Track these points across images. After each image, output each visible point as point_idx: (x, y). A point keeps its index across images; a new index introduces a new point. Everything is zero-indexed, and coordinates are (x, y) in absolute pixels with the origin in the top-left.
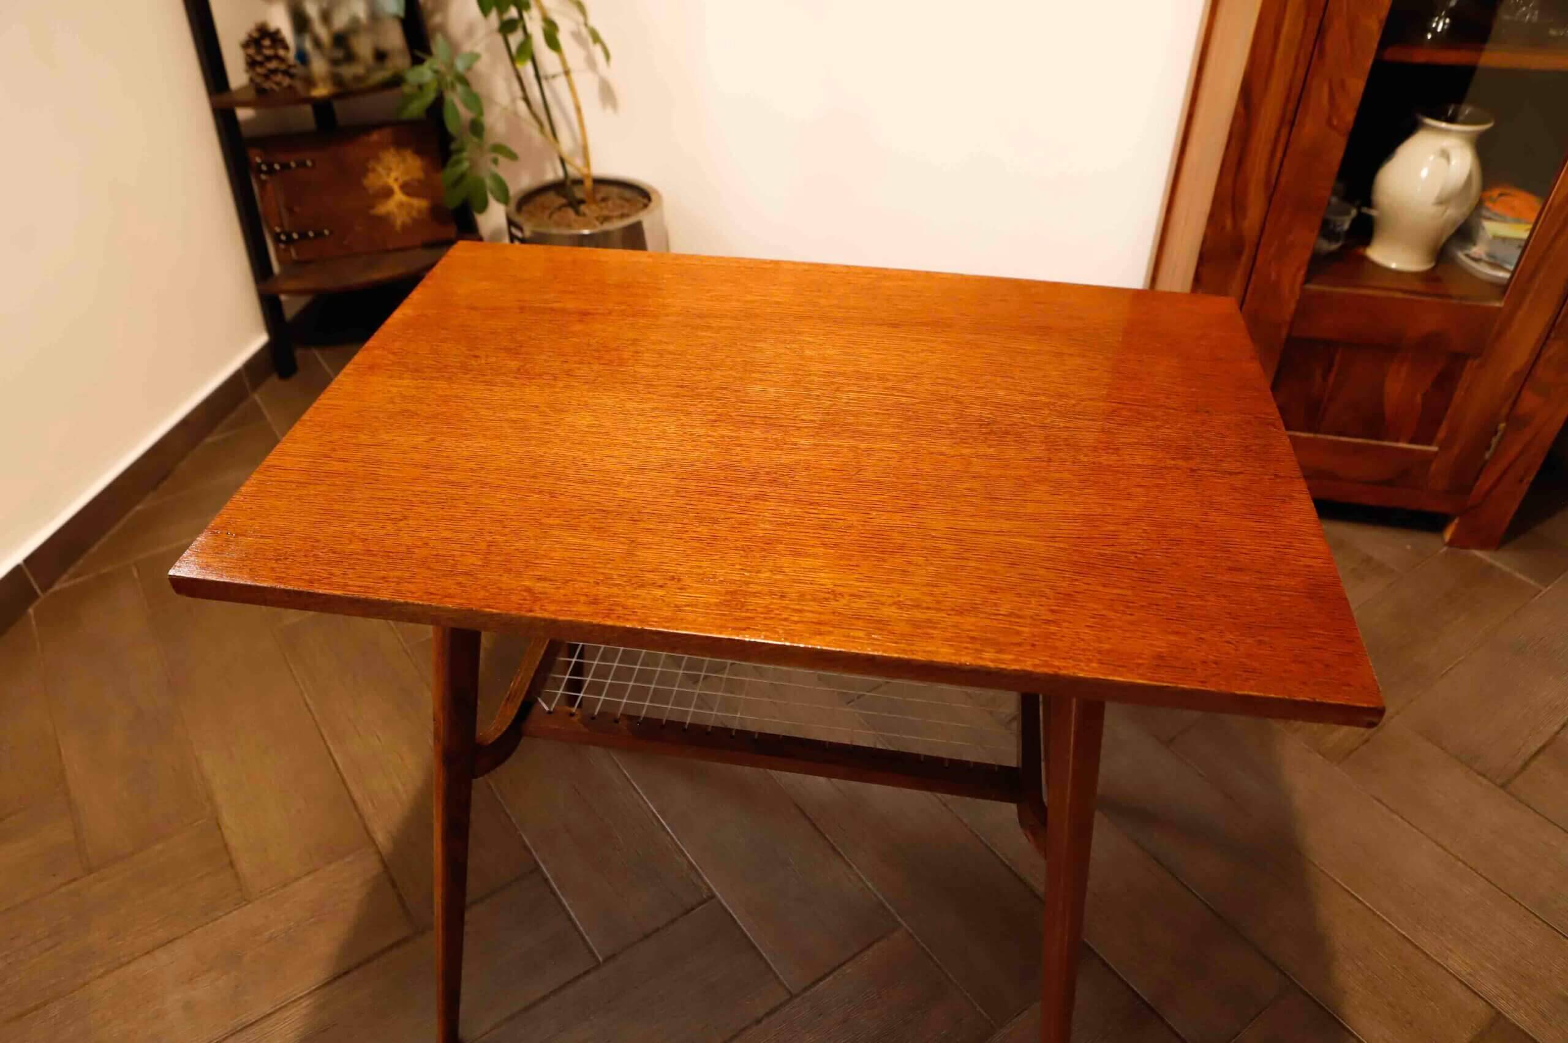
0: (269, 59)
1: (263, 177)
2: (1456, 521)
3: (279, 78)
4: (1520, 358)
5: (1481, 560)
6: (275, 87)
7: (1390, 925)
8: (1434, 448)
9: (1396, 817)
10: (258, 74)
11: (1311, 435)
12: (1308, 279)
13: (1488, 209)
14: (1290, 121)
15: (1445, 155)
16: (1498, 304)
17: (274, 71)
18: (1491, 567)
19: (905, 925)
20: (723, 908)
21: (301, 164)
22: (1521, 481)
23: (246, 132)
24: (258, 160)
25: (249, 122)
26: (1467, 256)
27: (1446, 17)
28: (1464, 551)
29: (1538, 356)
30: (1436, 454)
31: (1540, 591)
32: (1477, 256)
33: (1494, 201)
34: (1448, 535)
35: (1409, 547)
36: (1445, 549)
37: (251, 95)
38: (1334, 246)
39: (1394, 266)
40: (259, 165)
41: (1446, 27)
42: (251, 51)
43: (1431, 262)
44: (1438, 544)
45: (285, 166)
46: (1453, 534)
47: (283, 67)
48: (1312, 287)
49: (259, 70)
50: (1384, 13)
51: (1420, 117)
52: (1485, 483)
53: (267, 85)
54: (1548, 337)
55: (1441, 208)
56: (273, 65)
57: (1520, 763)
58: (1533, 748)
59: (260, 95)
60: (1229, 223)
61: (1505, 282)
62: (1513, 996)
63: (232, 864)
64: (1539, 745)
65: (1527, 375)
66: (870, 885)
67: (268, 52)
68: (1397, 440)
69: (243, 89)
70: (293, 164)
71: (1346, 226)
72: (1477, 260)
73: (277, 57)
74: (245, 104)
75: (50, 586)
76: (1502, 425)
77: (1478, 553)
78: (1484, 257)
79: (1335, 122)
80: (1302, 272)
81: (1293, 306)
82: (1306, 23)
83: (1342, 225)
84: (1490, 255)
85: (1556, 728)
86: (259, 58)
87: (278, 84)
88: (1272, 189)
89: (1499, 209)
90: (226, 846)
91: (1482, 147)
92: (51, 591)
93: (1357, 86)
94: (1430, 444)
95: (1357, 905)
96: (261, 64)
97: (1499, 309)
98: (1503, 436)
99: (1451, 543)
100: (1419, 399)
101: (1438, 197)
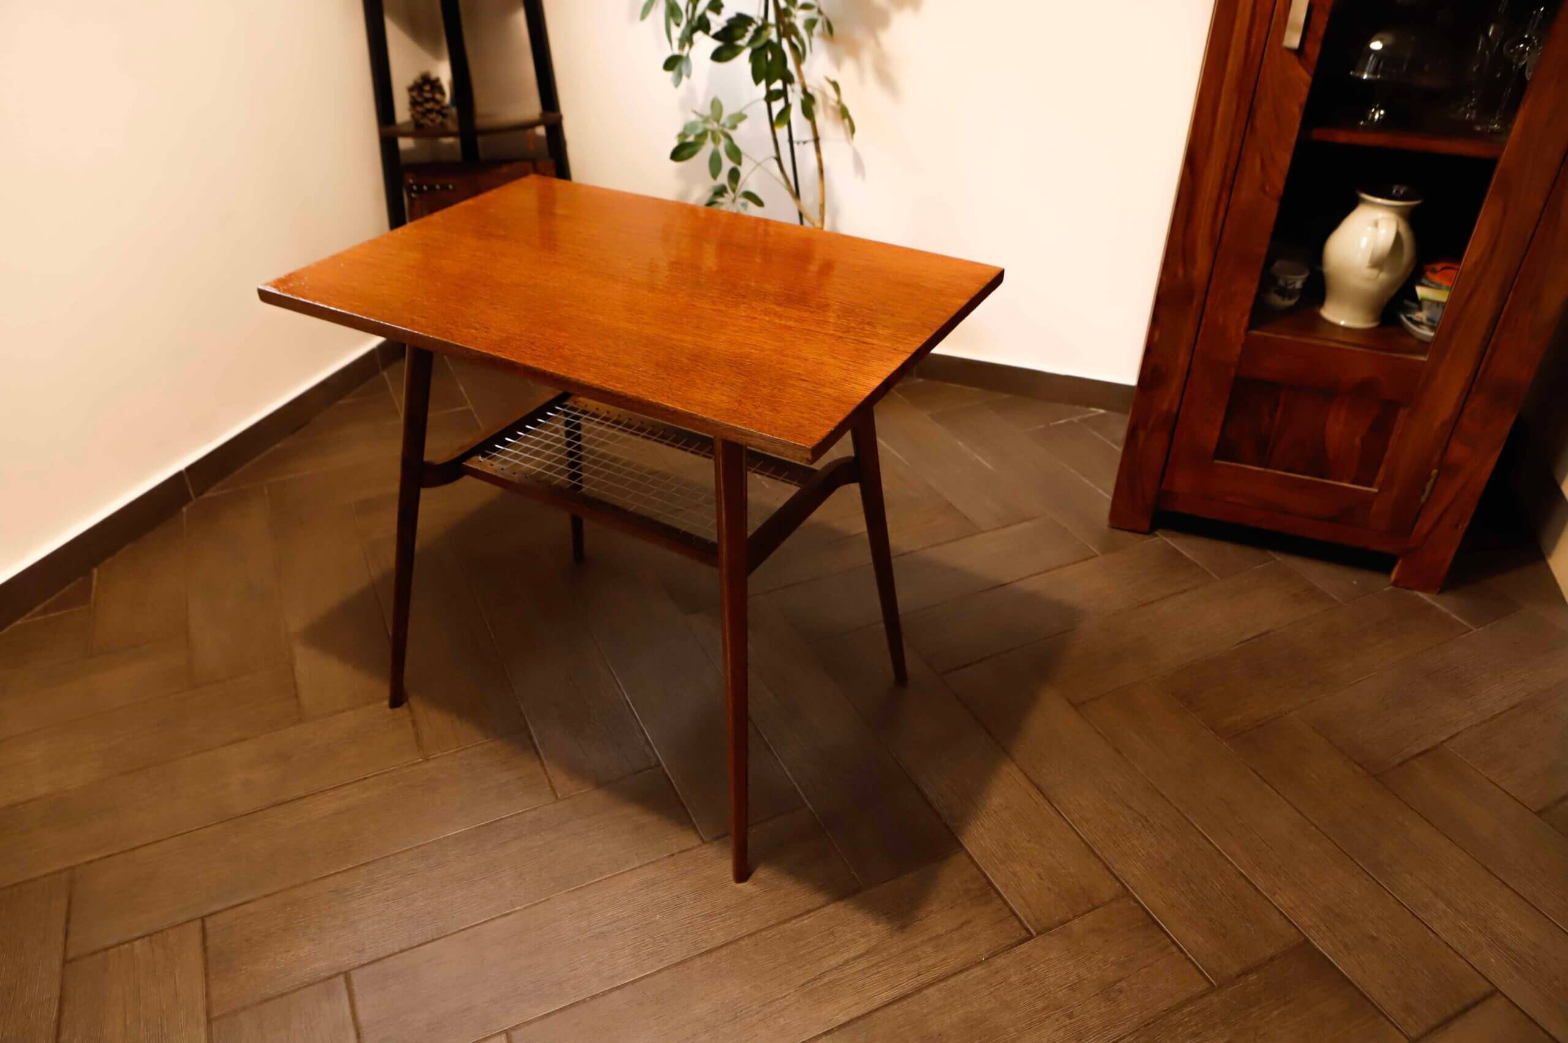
0: (427, 100)
1: (413, 195)
2: (1400, 561)
3: (433, 116)
4: (1446, 408)
5: (1422, 600)
6: (429, 123)
7: (1232, 864)
8: (1375, 490)
9: (1266, 786)
10: (418, 112)
11: (1261, 469)
12: (1251, 326)
13: (1427, 278)
14: (1229, 184)
15: (1376, 224)
16: (1423, 358)
17: (430, 111)
18: (1431, 607)
19: (810, 806)
20: (667, 776)
21: (444, 187)
22: (1457, 526)
23: (404, 159)
24: (411, 181)
25: (410, 152)
26: (1410, 319)
27: (1379, 109)
28: (1408, 592)
29: (1462, 410)
30: (1376, 494)
31: (1471, 630)
32: (1418, 319)
33: (1434, 271)
34: (1393, 576)
35: (1355, 582)
36: (1391, 587)
37: (412, 128)
38: (1292, 302)
39: (1342, 323)
40: (411, 185)
41: (1381, 117)
42: (415, 94)
43: (1375, 320)
44: (1383, 584)
45: (431, 188)
46: (1397, 574)
47: (437, 107)
48: (1256, 333)
49: (419, 109)
50: (1303, 98)
51: (1358, 192)
52: (1423, 525)
53: (425, 121)
54: (1469, 392)
55: (1375, 272)
56: (429, 106)
57: (1398, 761)
58: (1417, 751)
59: (418, 129)
60: (1181, 273)
61: (1430, 340)
62: (1324, 928)
63: (297, 696)
64: (1423, 748)
65: (1454, 425)
66: (788, 774)
67: (428, 95)
68: (1341, 480)
69: (405, 124)
70: (438, 187)
71: (1298, 285)
72: (1418, 323)
73: (434, 99)
74: (406, 135)
75: (202, 493)
76: (1435, 471)
77: (1422, 595)
78: (1424, 320)
79: (1268, 188)
80: (1246, 318)
81: (1239, 348)
82: (1238, 106)
83: (1294, 283)
84: (1429, 319)
85: (1444, 738)
86: (419, 99)
87: (432, 121)
88: (1217, 244)
89: (1436, 278)
90: (295, 685)
91: (1411, 218)
92: (201, 498)
93: (1284, 159)
94: (1371, 486)
95: (1208, 846)
96: (421, 104)
97: (1424, 362)
98: (1435, 482)
99: (1396, 583)
100: (1357, 440)
101: (1371, 262)
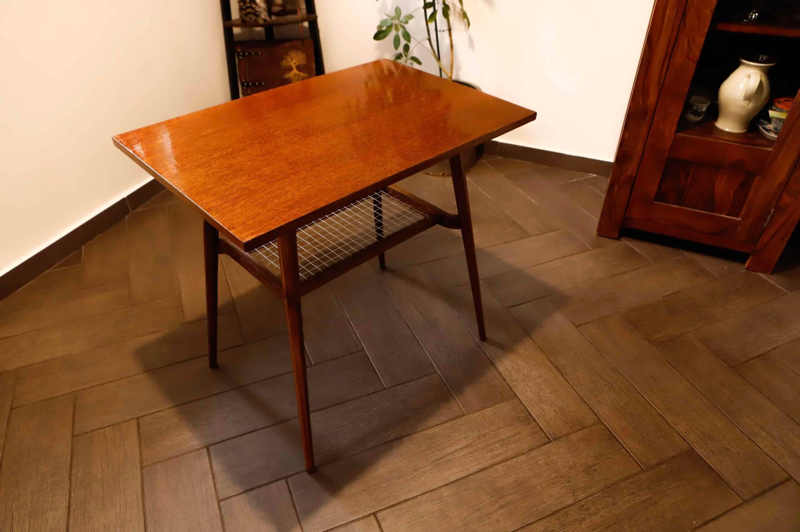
0: (248, 8)
1: (240, 58)
2: (751, 257)
3: (251, 16)
4: (781, 176)
5: (762, 277)
6: (249, 20)
7: (655, 409)
8: (740, 219)
9: (675, 370)
10: (243, 14)
11: (679, 207)
12: (677, 131)
13: (775, 106)
14: (670, 54)
15: (749, 76)
16: (770, 149)
17: (249, 13)
18: (766, 281)
19: (439, 372)
20: (366, 355)
21: (256, 54)
22: (783, 239)
23: (236, 39)
24: (239, 50)
25: (238, 35)
26: (764, 128)
27: (756, 13)
28: (754, 273)
29: (790, 177)
30: (740, 221)
31: (788, 294)
32: (769, 128)
33: (779, 102)
34: (747, 265)
35: (726, 267)
36: (745, 270)
37: (240, 22)
38: (701, 118)
39: (727, 130)
40: (239, 53)
41: (756, 17)
42: (241, 4)
43: (744, 129)
44: (741, 269)
45: (250, 54)
46: (749, 264)
47: (253, 11)
48: (680, 134)
49: (244, 12)
50: (713, 7)
51: (740, 59)
52: (765, 239)
53: (246, 19)
54: (795, 168)
55: (747, 102)
56: (249, 10)
57: (745, 360)
58: (755, 355)
59: (243, 23)
60: (641, 102)
61: (774, 140)
62: (702, 443)
63: (182, 311)
64: (758, 354)
65: (784, 186)
66: (429, 356)
67: (248, 5)
68: (721, 213)
69: (236, 20)
70: (253, 53)
71: (704, 109)
72: (768, 131)
73: (251, 7)
74: (237, 26)
75: (135, 209)
76: (773, 210)
77: (761, 275)
78: (772, 129)
79: (690, 56)
80: (675, 126)
81: (670, 143)
82: (677, 11)
83: (702, 108)
84: (775, 129)
85: (770, 349)
86: (244, 7)
87: (250, 18)
88: (661, 88)
89: (780, 106)
90: (182, 306)
91: (769, 73)
92: (135, 211)
93: (701, 40)
94: (737, 217)
95: (642, 399)
96: (245, 10)
97: (771, 151)
98: (773, 215)
99: (748, 269)
100: (732, 192)
101: (744, 97)
